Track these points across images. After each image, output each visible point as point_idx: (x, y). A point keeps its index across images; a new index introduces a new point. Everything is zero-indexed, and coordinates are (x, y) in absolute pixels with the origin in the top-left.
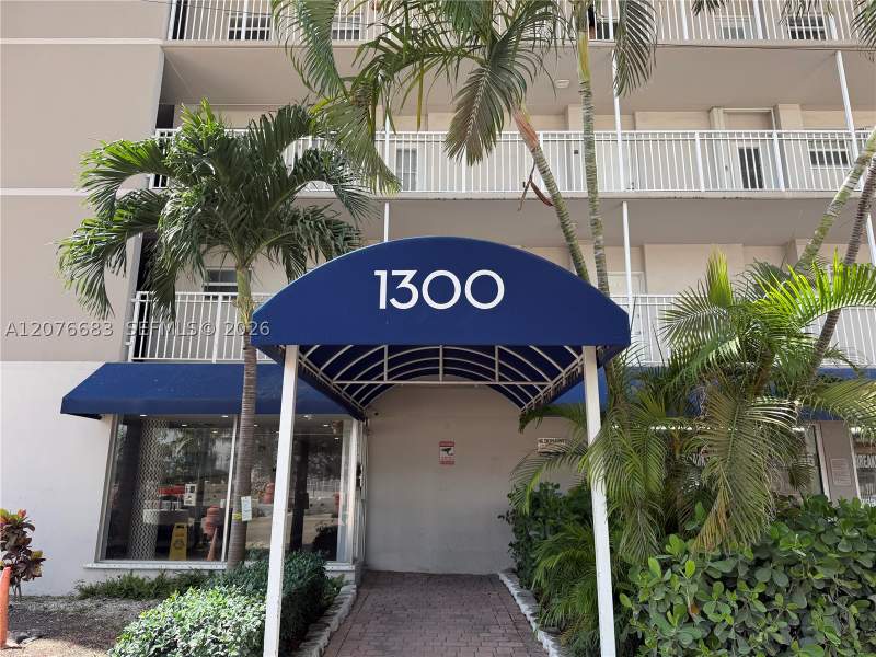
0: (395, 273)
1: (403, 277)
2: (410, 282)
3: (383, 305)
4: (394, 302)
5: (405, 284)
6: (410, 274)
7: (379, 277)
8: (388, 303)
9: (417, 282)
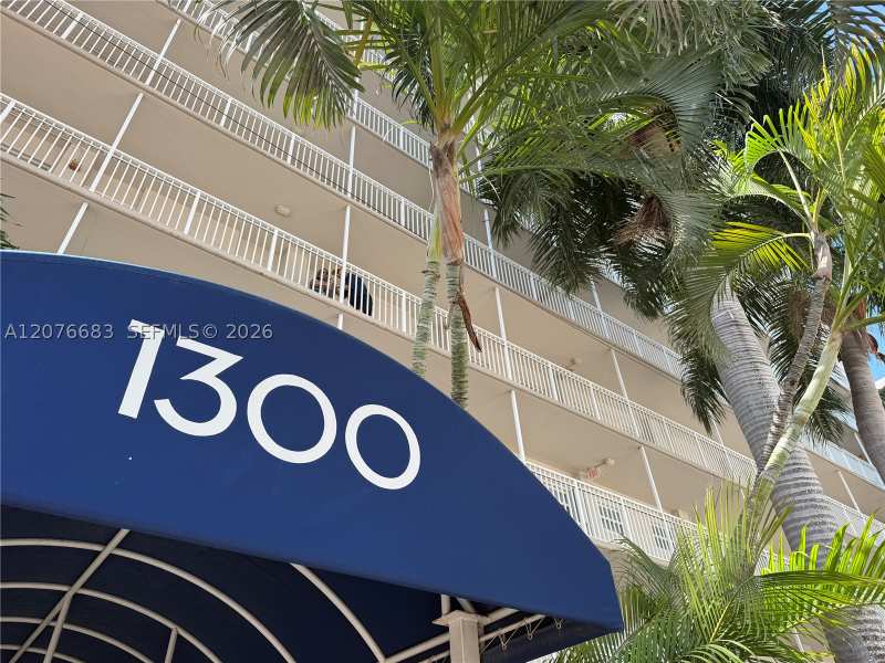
0: (184, 343)
1: (208, 360)
2: (222, 376)
3: (130, 406)
4: (164, 408)
5: (206, 375)
6: (226, 360)
7: (138, 340)
8: (148, 406)
9: (240, 381)
